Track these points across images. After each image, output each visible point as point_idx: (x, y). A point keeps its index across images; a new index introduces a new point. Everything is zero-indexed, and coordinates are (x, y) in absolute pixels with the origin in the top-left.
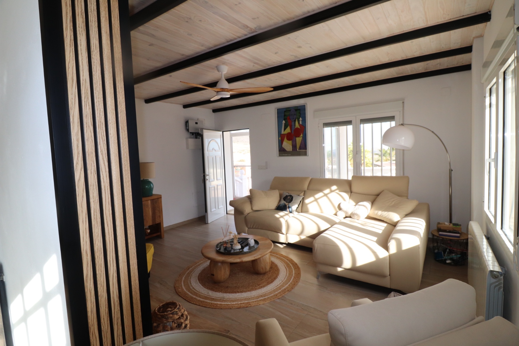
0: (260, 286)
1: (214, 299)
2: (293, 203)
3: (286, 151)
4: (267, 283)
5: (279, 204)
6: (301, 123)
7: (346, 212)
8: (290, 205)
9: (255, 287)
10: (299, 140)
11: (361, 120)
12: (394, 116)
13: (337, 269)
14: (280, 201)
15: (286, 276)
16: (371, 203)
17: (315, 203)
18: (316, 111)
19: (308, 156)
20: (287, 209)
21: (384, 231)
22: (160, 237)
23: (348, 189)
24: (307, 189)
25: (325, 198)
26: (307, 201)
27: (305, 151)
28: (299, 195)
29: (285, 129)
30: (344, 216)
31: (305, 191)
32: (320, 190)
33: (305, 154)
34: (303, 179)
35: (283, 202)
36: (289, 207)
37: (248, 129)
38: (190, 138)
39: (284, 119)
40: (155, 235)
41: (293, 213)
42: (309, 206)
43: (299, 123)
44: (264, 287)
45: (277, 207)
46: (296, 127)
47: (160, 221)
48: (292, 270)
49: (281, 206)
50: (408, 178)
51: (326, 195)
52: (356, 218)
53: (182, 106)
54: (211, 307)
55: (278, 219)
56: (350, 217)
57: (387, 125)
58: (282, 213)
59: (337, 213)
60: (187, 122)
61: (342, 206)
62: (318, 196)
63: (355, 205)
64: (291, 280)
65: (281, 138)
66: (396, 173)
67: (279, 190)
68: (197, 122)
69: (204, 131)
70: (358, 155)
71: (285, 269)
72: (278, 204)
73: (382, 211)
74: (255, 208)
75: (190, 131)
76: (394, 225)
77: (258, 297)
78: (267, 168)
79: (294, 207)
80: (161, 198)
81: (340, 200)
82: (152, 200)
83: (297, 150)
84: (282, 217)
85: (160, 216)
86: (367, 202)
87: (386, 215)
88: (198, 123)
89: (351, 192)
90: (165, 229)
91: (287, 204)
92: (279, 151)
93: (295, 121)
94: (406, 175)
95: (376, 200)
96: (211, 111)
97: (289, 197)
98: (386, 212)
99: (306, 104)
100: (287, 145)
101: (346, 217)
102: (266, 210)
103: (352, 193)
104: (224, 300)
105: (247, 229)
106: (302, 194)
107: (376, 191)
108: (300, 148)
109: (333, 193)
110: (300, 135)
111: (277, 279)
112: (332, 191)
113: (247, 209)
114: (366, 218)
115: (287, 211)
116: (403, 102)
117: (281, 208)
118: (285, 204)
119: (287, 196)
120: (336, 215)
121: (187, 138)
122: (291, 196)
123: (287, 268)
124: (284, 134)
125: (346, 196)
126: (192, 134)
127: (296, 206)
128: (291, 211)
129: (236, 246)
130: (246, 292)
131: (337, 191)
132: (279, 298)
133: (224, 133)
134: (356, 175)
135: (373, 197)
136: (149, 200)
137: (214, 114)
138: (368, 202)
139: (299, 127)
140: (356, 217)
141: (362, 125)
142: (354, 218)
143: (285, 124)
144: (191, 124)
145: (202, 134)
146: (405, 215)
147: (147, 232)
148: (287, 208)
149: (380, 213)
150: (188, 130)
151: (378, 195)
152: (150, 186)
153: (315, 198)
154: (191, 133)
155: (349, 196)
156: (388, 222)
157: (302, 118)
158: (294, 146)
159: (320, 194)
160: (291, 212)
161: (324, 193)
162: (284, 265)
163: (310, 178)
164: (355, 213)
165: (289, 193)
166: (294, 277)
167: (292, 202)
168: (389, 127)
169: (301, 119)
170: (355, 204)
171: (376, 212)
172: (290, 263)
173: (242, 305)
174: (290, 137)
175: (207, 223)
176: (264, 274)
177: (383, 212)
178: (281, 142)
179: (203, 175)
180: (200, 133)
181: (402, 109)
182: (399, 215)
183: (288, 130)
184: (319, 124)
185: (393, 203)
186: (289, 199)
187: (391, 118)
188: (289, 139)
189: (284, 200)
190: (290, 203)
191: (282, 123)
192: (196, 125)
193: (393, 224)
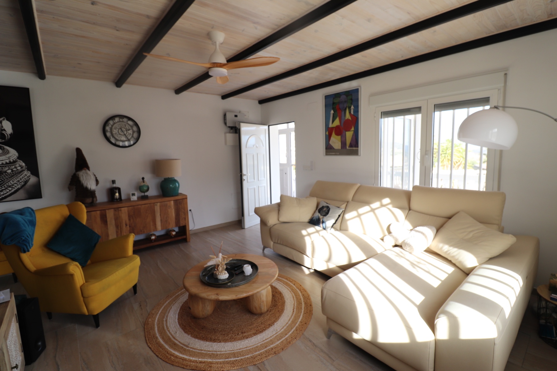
0: (244, 335)
1: (175, 344)
2: (329, 217)
3: (334, 149)
4: (255, 332)
5: (313, 217)
6: (352, 113)
7: (396, 239)
8: (325, 219)
9: (235, 336)
10: (349, 135)
11: (435, 105)
12: (489, 98)
13: (352, 335)
14: (315, 212)
15: (287, 324)
16: (435, 231)
17: (358, 219)
18: (373, 95)
19: (360, 156)
20: (320, 224)
21: (443, 282)
22: (185, 240)
23: (406, 204)
24: (352, 200)
25: (372, 213)
26: (348, 216)
27: (356, 149)
28: (339, 207)
29: (333, 121)
30: (394, 244)
31: (348, 202)
32: (367, 203)
33: (356, 153)
34: (348, 186)
35: (317, 214)
36: (323, 222)
37: (294, 122)
38: (230, 133)
39: (333, 109)
40: (180, 238)
41: (326, 230)
42: (349, 224)
43: (350, 113)
44: (247, 338)
45: (310, 219)
46: (346, 118)
47: (186, 223)
48: (300, 316)
49: (315, 220)
50: (504, 196)
51: (373, 210)
52: (408, 251)
53: (220, 98)
54: (163, 359)
55: (303, 237)
56: (400, 246)
57: (462, 114)
58: (312, 229)
59: (385, 237)
60: (225, 115)
61: (391, 229)
62: (362, 210)
63: (411, 230)
64: (289, 332)
65: (330, 132)
66: (487, 187)
67: (317, 197)
68: (236, 114)
69: (242, 124)
70: (427, 156)
71: (292, 311)
72: (311, 217)
73: (450, 246)
74: (283, 219)
75: (228, 125)
76: (467, 273)
77: (228, 356)
78: (312, 170)
79: (329, 223)
80: (187, 198)
81: (391, 220)
82: (176, 201)
83: (346, 148)
84: (309, 235)
85: (185, 218)
86: (428, 227)
87: (455, 254)
88: (238, 116)
89: (410, 209)
90: (191, 233)
91: (321, 217)
92: (326, 148)
93: (345, 109)
94: (501, 191)
95: (445, 225)
96: (257, 102)
97: (325, 209)
98: (455, 249)
99: (360, 87)
100: (336, 142)
101: (396, 246)
102: (297, 222)
103: (411, 211)
104: (185, 350)
105: (272, 243)
106: (344, 206)
107: (447, 212)
108: (351, 146)
109: (384, 209)
110: (351, 128)
111: (271, 327)
112: (382, 206)
113: (272, 220)
114: (426, 251)
115: (320, 227)
116: (506, 74)
117: (314, 222)
118: (319, 217)
119: (323, 207)
120: (382, 240)
121: (225, 133)
122: (328, 207)
123: (295, 310)
124: (333, 128)
125: (400, 214)
126: (231, 128)
127: (333, 221)
128: (325, 227)
129: (220, 275)
130: (220, 342)
131: (390, 206)
132: (255, 365)
133: (270, 127)
134: (423, 186)
135: (440, 221)
136: (172, 200)
137: (260, 105)
138: (431, 228)
139: (350, 118)
140: (408, 249)
141: (437, 114)
142: (406, 250)
143: (333, 114)
144: (230, 117)
145: (239, 128)
146: (488, 259)
147: (172, 234)
148: (320, 222)
149: (446, 249)
150: (225, 124)
151: (450, 218)
152: (174, 185)
153: (358, 212)
154: (229, 127)
155: (405, 215)
156: (457, 264)
157: (354, 106)
158: (343, 144)
159: (366, 208)
160: (324, 229)
161: (371, 207)
162: (294, 304)
163: (359, 185)
164: (408, 242)
165: (327, 203)
166: (296, 328)
167: (328, 215)
168: (466, 117)
169: (352, 107)
170: (412, 228)
171: (441, 245)
172: (304, 301)
173: (199, 365)
174: (339, 131)
175: (243, 227)
176: (261, 314)
177: (451, 248)
178: (328, 137)
179: (239, 175)
180: (237, 127)
181: (503, 85)
182: (477, 257)
183: (337, 123)
184: (375, 113)
185: (471, 235)
186: (325, 211)
187: (485, 101)
188: (337, 134)
189: (319, 212)
190: (325, 217)
191: (330, 114)
192: (236, 118)
193: (465, 271)
